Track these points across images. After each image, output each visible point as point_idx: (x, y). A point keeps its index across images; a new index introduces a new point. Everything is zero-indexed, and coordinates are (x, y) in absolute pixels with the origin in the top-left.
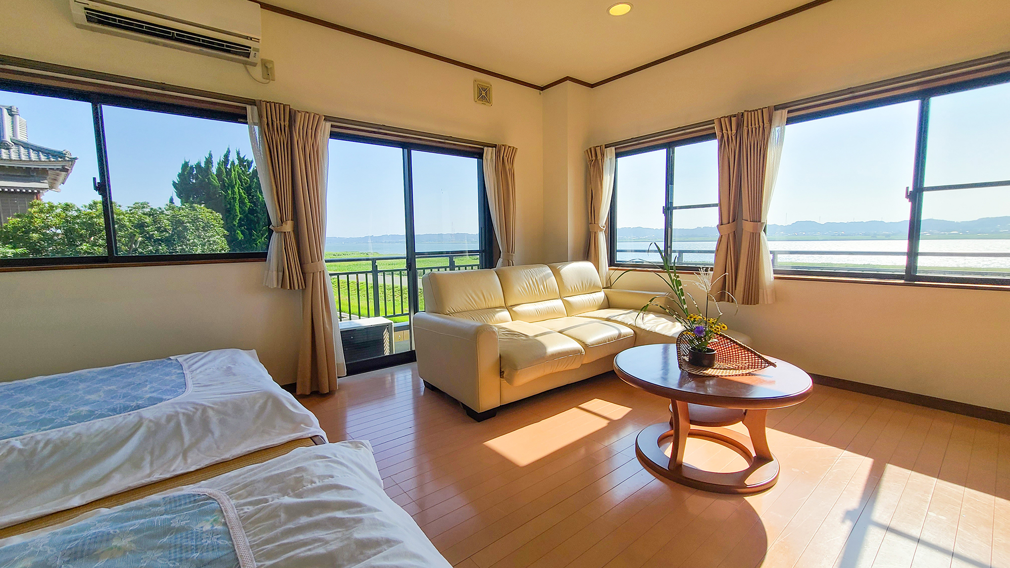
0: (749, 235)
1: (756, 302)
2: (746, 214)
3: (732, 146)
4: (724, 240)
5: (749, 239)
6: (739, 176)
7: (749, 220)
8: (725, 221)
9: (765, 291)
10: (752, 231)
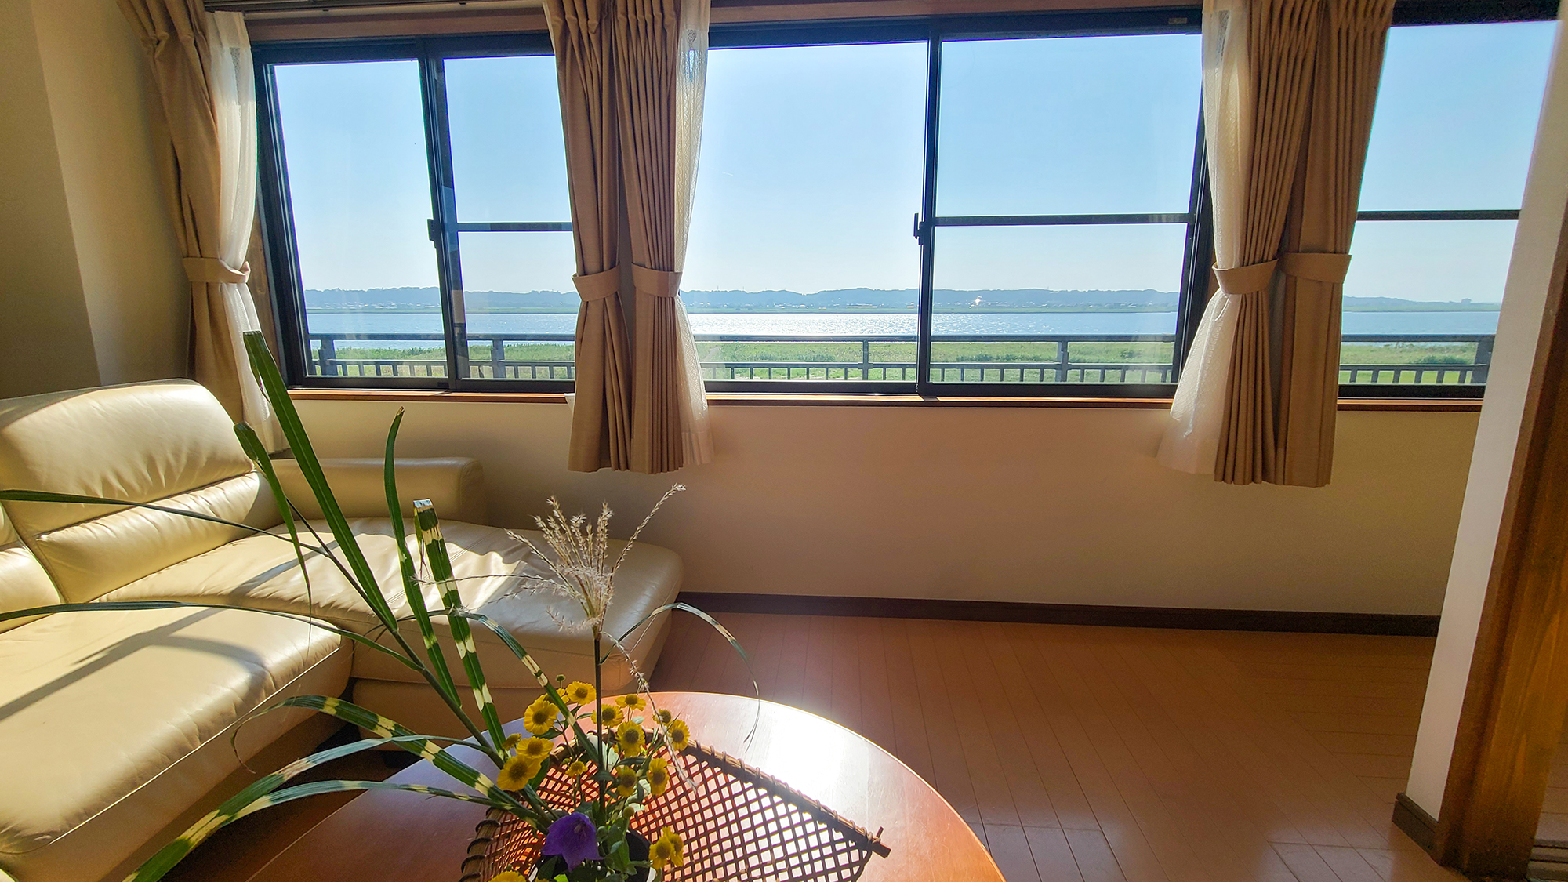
0: (652, 303)
1: (677, 465)
2: (640, 250)
3: (592, 61)
4: (595, 312)
5: (651, 314)
6: (614, 148)
7: (648, 266)
8: (593, 265)
9: (693, 435)
10: (656, 294)
